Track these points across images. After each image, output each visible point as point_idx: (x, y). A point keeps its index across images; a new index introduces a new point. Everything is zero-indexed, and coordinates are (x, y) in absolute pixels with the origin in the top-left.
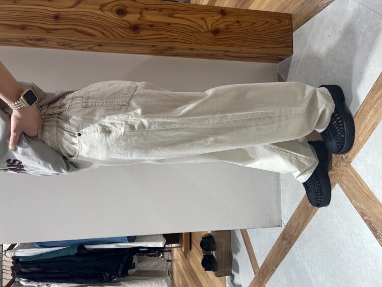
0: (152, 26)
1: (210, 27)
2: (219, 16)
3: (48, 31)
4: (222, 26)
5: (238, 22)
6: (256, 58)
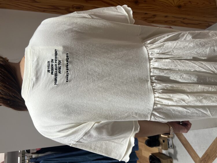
0: (145, 1)
1: (176, 4)
4: (182, 4)
5: (190, 2)
6: (197, 24)
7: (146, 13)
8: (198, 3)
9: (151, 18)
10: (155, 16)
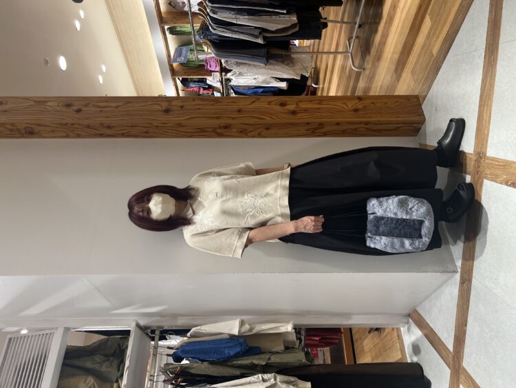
0: (306, 110)
1: (350, 108)
2: (357, 101)
3: (233, 118)
4: (361, 106)
5: (373, 103)
6: (394, 130)
7: (308, 123)
8: (386, 103)
9: (318, 129)
10: (321, 125)
